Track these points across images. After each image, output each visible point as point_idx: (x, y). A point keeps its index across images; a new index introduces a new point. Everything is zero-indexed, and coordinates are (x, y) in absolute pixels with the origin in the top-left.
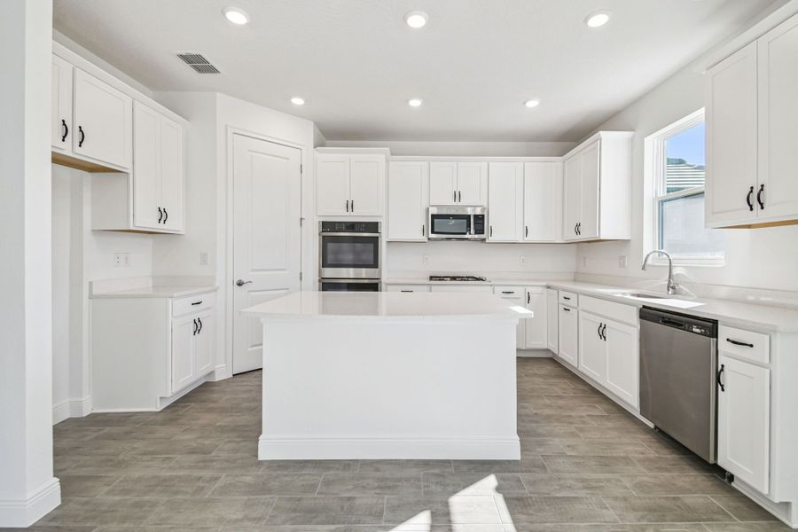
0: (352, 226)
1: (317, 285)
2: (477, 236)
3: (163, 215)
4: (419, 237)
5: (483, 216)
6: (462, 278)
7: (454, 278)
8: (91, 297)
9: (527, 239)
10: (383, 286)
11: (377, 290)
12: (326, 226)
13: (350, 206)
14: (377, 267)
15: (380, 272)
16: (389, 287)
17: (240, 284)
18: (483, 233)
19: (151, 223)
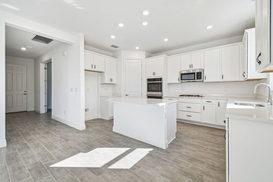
0: (154, 80)
1: (147, 97)
2: (198, 80)
3: (111, 80)
4: (177, 81)
5: (201, 72)
6: (192, 96)
7: (189, 96)
8: (100, 96)
9: (224, 80)
10: (163, 98)
11: (161, 99)
12: (149, 80)
13: (154, 74)
14: (161, 92)
15: (162, 93)
16: (165, 98)
17: (127, 95)
18: (201, 79)
19: (109, 82)
